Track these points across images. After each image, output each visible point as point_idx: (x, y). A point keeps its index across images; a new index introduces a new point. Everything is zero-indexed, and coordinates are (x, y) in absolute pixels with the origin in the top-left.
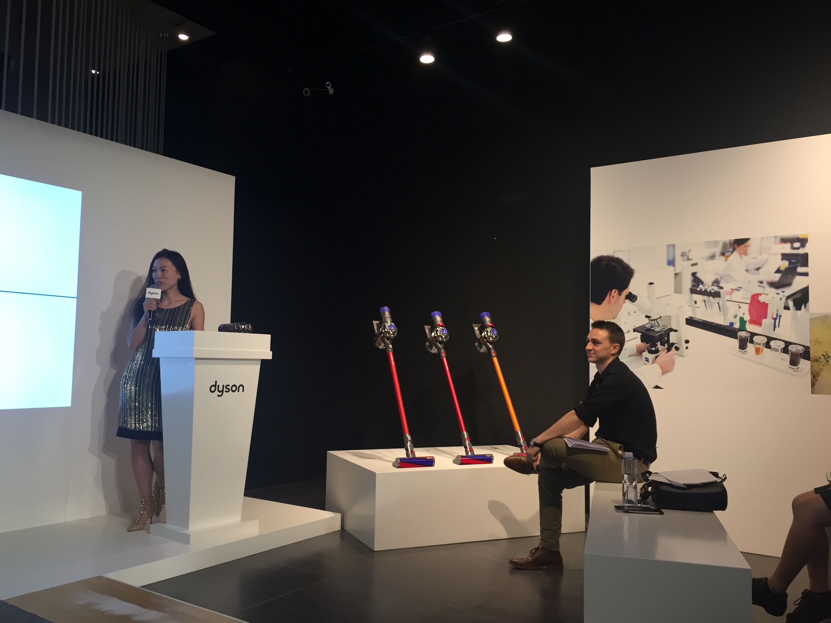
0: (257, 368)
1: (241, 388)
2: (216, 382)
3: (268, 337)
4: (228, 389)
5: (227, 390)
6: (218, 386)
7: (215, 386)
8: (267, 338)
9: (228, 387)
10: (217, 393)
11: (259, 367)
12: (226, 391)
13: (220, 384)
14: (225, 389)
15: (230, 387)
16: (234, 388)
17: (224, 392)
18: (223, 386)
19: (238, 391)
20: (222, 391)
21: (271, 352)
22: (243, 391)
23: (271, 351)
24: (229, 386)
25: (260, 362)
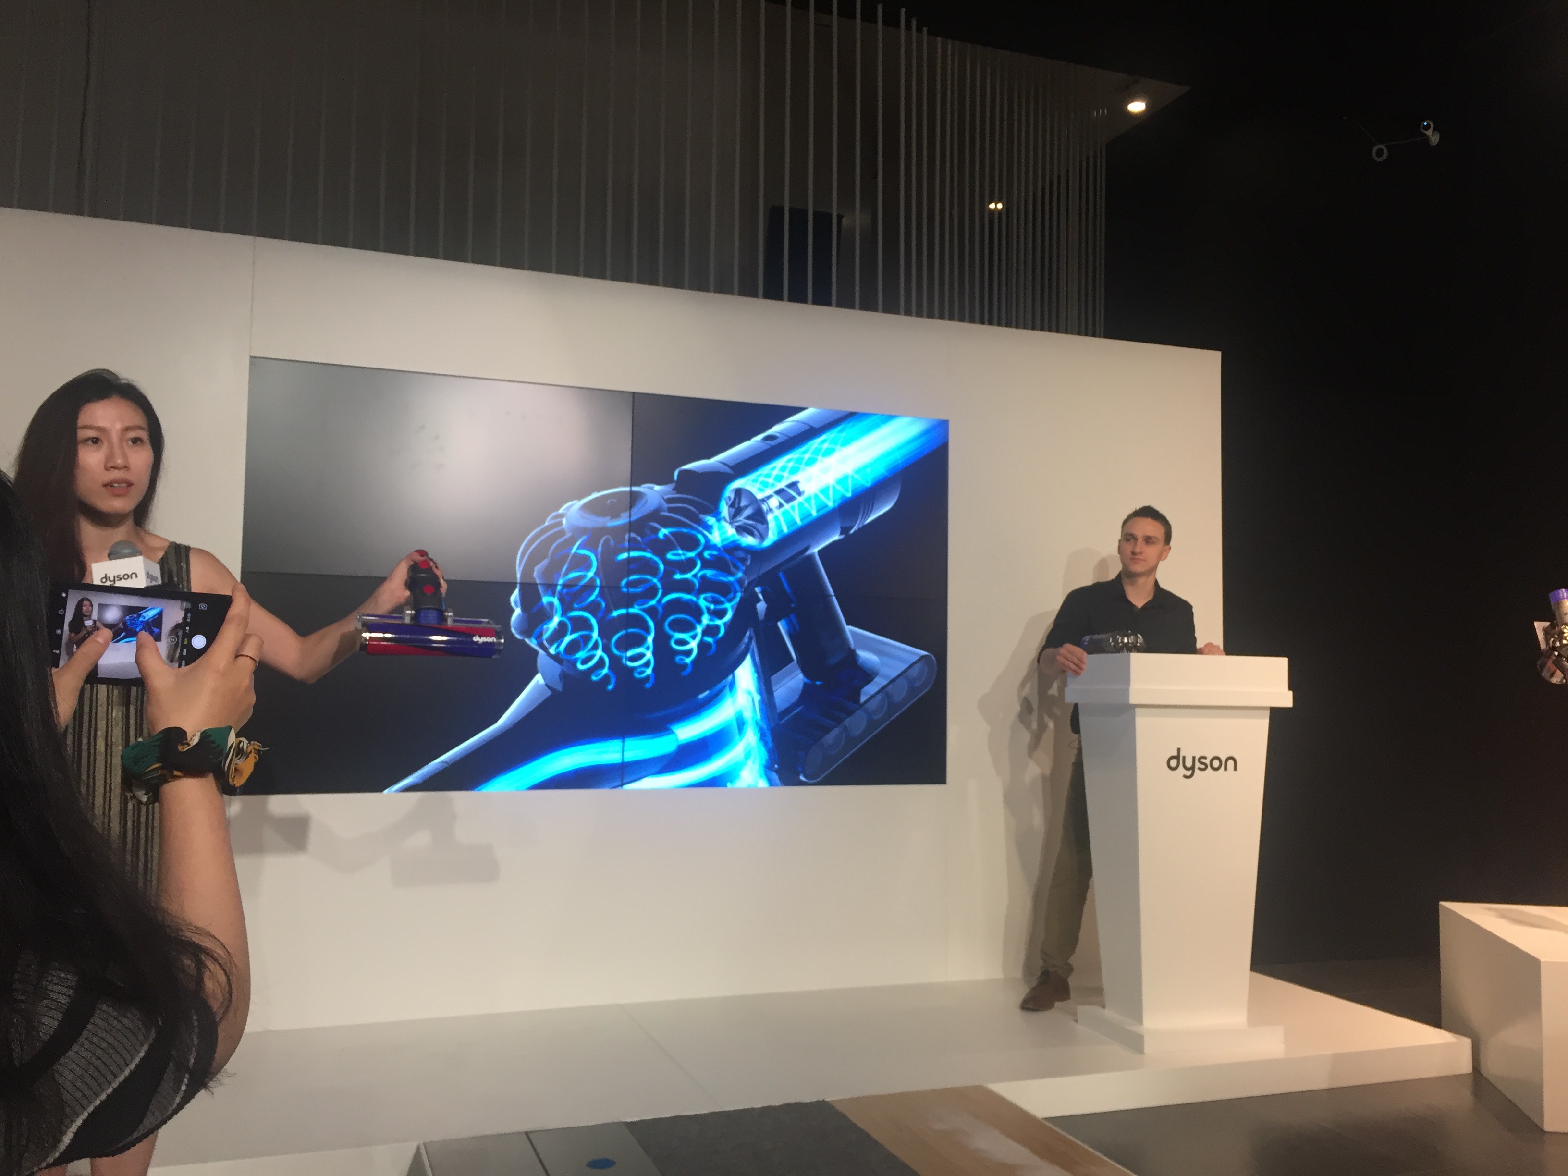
1: (1231, 763)
2: (1179, 750)
3: (1284, 662)
4: (1202, 764)
5: (1203, 766)
6: (1184, 758)
7: (1177, 757)
8: (1281, 665)
9: (1203, 760)
10: (1181, 771)
12: (1200, 769)
13: (1188, 754)
14: (1197, 765)
15: (1207, 761)
16: (1216, 764)
17: (1197, 770)
18: (1194, 758)
19: (1226, 769)
20: (1192, 768)
21: (1292, 692)
22: (1235, 769)
23: (1289, 690)
24: (1205, 758)
25: (1268, 712)
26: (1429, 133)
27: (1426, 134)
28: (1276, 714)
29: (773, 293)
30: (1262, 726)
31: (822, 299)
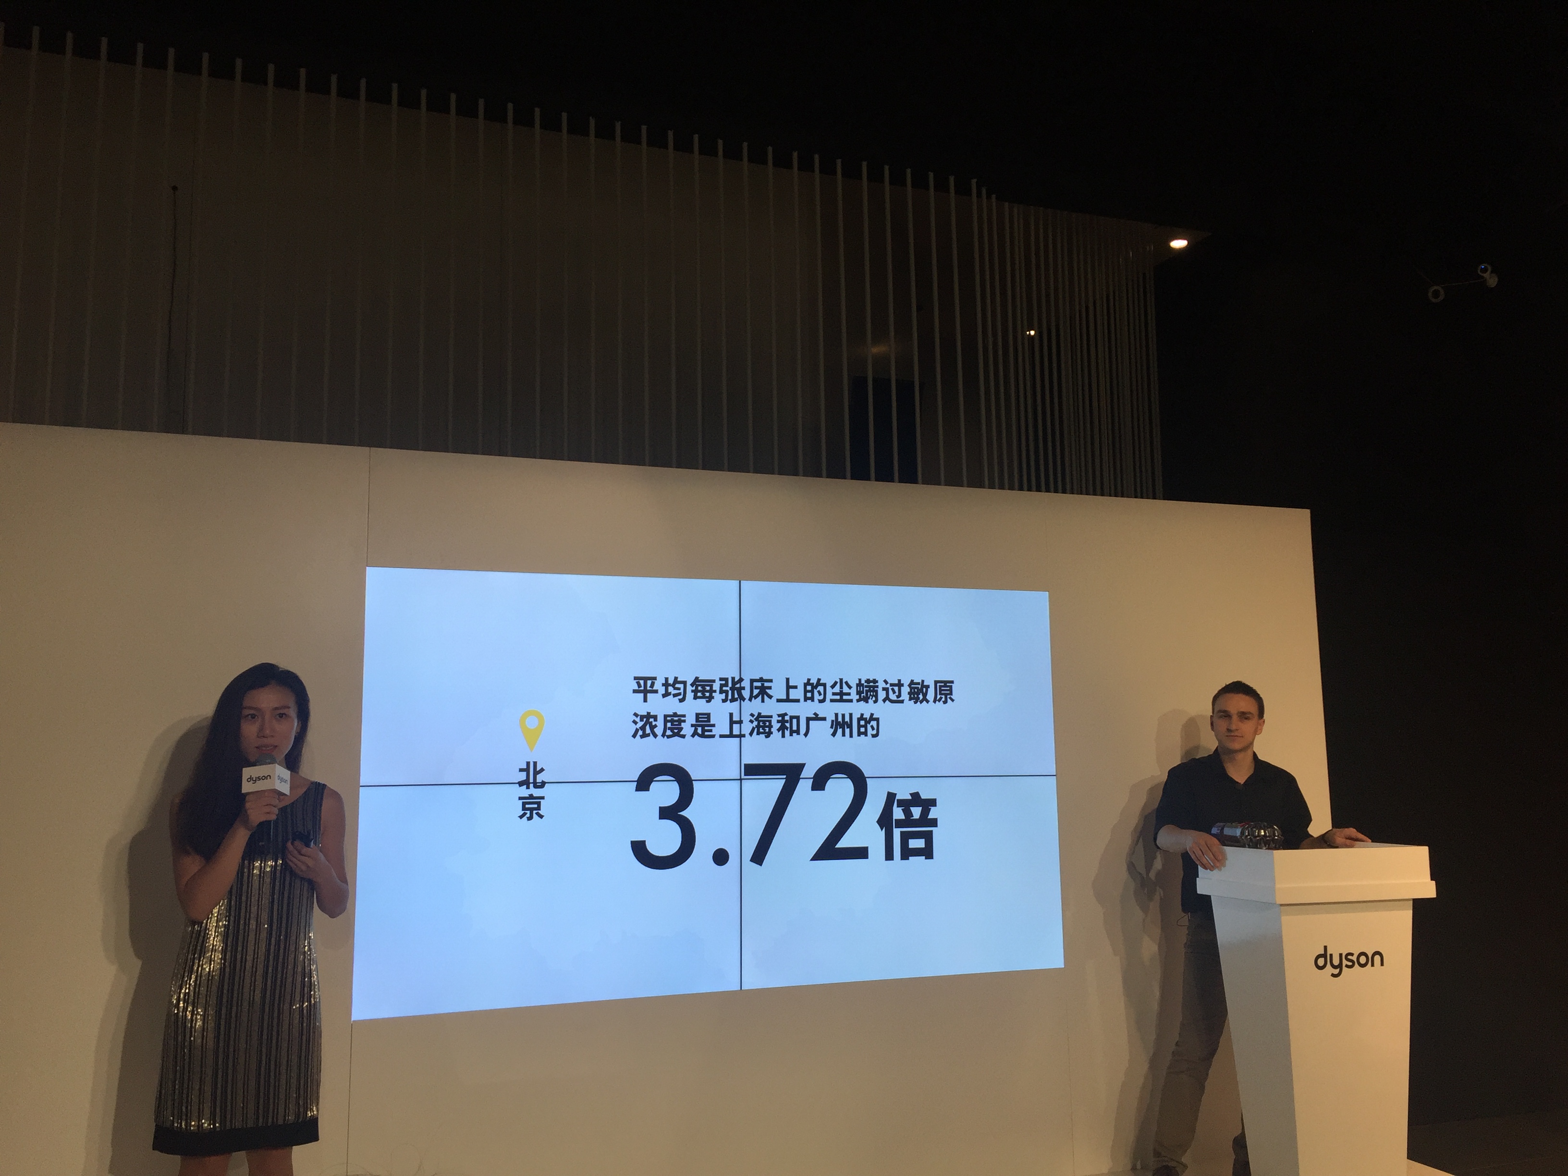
0: (1407, 916)
1: (1377, 958)
2: (1325, 948)
3: (1424, 851)
4: (1350, 961)
5: (1350, 964)
6: (1331, 955)
7: (1324, 956)
8: (1420, 855)
9: (1350, 957)
10: (1329, 969)
11: (1409, 914)
12: (1347, 966)
13: (1335, 951)
14: (1345, 962)
15: (1354, 958)
16: (1363, 960)
17: (1344, 969)
18: (1341, 955)
19: (1373, 965)
20: (1340, 966)
21: (1434, 882)
22: (1382, 964)
23: (1432, 880)
24: (1352, 954)
25: (1411, 902)
26: (1486, 275)
27: (1483, 277)
28: (1420, 906)
29: (860, 474)
30: (1405, 918)
31: (909, 477)
